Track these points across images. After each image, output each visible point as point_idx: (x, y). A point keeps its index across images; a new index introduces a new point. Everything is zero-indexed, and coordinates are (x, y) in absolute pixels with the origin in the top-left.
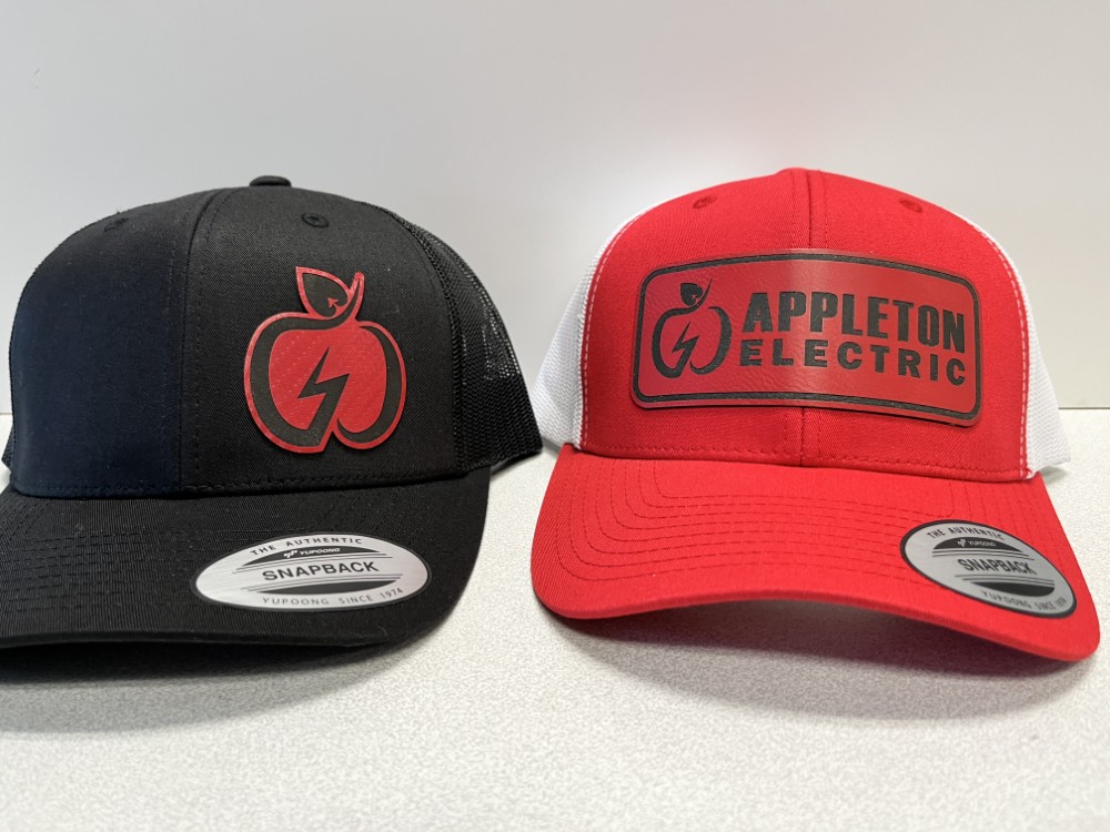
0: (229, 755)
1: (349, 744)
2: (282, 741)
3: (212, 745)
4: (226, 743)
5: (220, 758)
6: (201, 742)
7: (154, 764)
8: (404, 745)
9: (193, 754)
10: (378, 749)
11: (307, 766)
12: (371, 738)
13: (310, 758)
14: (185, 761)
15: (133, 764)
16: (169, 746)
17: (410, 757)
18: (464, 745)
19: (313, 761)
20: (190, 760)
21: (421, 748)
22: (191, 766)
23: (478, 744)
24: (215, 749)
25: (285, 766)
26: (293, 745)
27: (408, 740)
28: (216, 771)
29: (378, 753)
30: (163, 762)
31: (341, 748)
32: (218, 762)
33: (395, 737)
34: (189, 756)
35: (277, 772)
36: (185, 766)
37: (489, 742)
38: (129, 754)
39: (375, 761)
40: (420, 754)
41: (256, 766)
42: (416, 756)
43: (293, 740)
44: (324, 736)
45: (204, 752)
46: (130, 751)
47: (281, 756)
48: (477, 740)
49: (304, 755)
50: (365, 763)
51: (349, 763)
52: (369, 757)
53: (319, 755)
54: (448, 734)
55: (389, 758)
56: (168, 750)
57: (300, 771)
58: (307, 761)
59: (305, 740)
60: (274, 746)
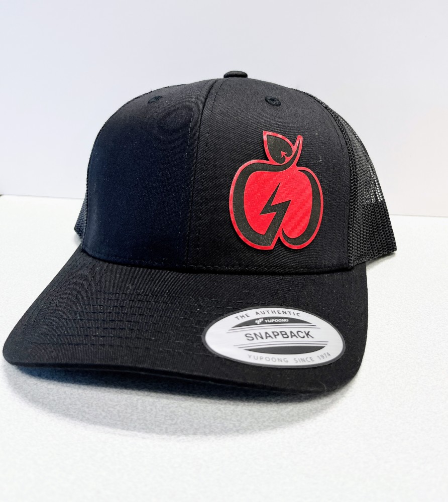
0: (126, 413)
1: (195, 413)
2: (156, 407)
3: (117, 405)
4: (124, 405)
5: (121, 414)
6: (110, 403)
7: (84, 414)
8: (228, 417)
9: (106, 410)
10: (212, 418)
11: (171, 425)
12: (208, 411)
13: (173, 419)
14: (101, 414)
15: (72, 413)
16: (92, 403)
17: (231, 426)
18: (264, 422)
19: (174, 422)
20: (104, 414)
21: (238, 421)
22: (104, 418)
23: (273, 421)
24: (118, 408)
25: (157, 423)
26: (163, 410)
27: (230, 414)
28: (118, 423)
29: (212, 421)
30: (89, 413)
31: (190, 415)
32: (120, 417)
33: (222, 411)
34: (103, 411)
35: (153, 427)
36: (101, 417)
37: (279, 421)
38: (70, 406)
39: (211, 426)
40: (237, 425)
41: (142, 421)
42: (235, 426)
43: (163, 407)
44: (180, 406)
45: (112, 409)
46: (71, 405)
47: (155, 417)
48: (272, 419)
49: (168, 418)
50: (205, 427)
51: (195, 425)
52: (207, 424)
53: (178, 418)
54: (254, 412)
55: (219, 425)
56: (92, 406)
57: (166, 428)
58: (170, 421)
59: (169, 408)
60: (151, 410)
